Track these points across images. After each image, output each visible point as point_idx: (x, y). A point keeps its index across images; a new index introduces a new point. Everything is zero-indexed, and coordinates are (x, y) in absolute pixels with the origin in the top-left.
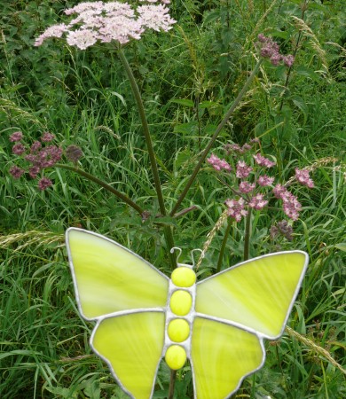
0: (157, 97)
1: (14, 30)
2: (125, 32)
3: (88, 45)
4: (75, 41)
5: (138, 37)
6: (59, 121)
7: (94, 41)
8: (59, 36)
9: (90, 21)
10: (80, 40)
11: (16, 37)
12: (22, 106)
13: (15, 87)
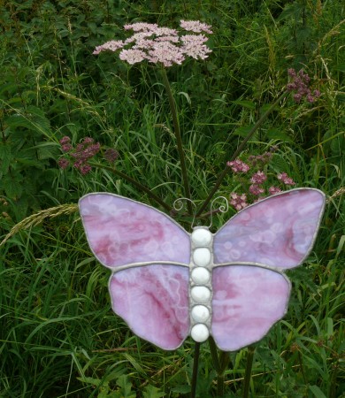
0: (224, 96)
1: (82, 18)
2: (170, 58)
3: (136, 61)
4: (126, 57)
5: (179, 63)
6: (121, 114)
7: (141, 59)
8: (114, 49)
9: (141, 43)
10: (131, 57)
11: (84, 24)
12: (84, 97)
13: (77, 78)
